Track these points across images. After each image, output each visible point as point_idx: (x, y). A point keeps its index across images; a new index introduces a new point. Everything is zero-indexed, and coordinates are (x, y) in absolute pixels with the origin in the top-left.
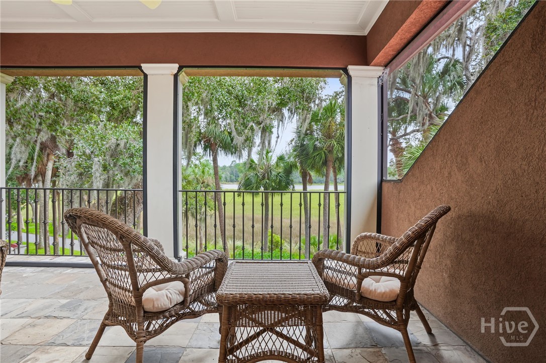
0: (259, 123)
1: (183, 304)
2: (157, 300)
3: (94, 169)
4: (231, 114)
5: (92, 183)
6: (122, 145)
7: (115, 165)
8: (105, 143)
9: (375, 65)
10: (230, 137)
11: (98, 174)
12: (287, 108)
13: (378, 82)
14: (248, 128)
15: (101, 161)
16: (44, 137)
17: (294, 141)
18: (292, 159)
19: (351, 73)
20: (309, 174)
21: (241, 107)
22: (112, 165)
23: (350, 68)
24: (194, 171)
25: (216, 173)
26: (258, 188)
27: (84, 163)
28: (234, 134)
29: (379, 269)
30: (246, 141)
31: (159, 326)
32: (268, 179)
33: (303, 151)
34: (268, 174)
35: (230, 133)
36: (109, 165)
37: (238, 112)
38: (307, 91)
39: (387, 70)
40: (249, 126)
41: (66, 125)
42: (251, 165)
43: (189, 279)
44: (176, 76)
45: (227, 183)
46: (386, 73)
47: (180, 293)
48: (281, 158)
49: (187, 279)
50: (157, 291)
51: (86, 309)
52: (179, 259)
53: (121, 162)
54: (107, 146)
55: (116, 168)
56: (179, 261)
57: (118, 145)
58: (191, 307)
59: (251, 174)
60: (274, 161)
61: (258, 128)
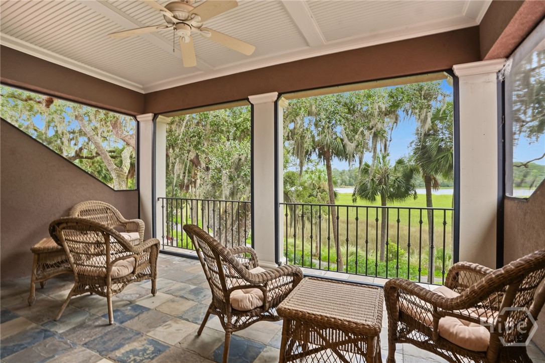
0: (370, 129)
1: (263, 308)
2: (241, 301)
3: (223, 180)
4: (340, 121)
5: (222, 191)
6: (243, 159)
7: (238, 177)
8: (230, 158)
9: (491, 59)
10: (343, 144)
11: (226, 184)
12: (403, 109)
13: (498, 77)
14: (358, 133)
15: (228, 173)
16: (192, 156)
17: (414, 143)
18: (413, 163)
19: (457, 73)
20: (435, 179)
21: (351, 114)
22: (236, 177)
23: (456, 68)
24: (311, 177)
25: (330, 179)
26: (374, 193)
27: (216, 175)
28: (346, 141)
29: (458, 311)
30: (357, 146)
31: (243, 323)
32: (385, 185)
33: (424, 154)
34: (385, 179)
35: (342, 140)
36: (234, 177)
37: (347, 120)
38: (425, 88)
39: (510, 62)
40: (360, 131)
41: (206, 145)
42: (365, 170)
43: (266, 288)
44: (276, 103)
45: (346, 187)
46: (509, 65)
47: (260, 299)
48: (400, 162)
49: (265, 288)
50: (245, 293)
51: (205, 296)
52: (279, 264)
53: (243, 173)
54: (232, 161)
55: (239, 179)
56: (279, 265)
57: (240, 160)
58: (270, 311)
59: (367, 180)
60: (392, 164)
61: (368, 133)
